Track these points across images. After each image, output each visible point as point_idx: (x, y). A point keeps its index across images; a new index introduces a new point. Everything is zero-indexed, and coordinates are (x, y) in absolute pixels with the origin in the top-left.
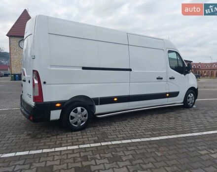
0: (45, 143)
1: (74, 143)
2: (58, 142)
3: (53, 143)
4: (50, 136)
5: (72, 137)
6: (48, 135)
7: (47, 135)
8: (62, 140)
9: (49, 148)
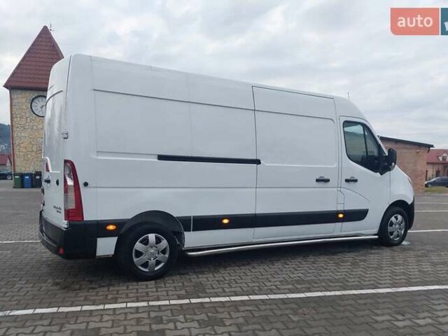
0: (86, 296)
1: (140, 299)
2: (110, 297)
3: (101, 298)
4: (97, 286)
5: (137, 289)
6: (93, 286)
7: (90, 286)
8: (117, 294)
9: (93, 305)
